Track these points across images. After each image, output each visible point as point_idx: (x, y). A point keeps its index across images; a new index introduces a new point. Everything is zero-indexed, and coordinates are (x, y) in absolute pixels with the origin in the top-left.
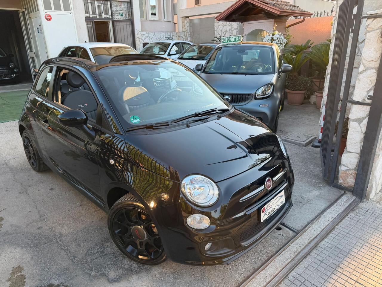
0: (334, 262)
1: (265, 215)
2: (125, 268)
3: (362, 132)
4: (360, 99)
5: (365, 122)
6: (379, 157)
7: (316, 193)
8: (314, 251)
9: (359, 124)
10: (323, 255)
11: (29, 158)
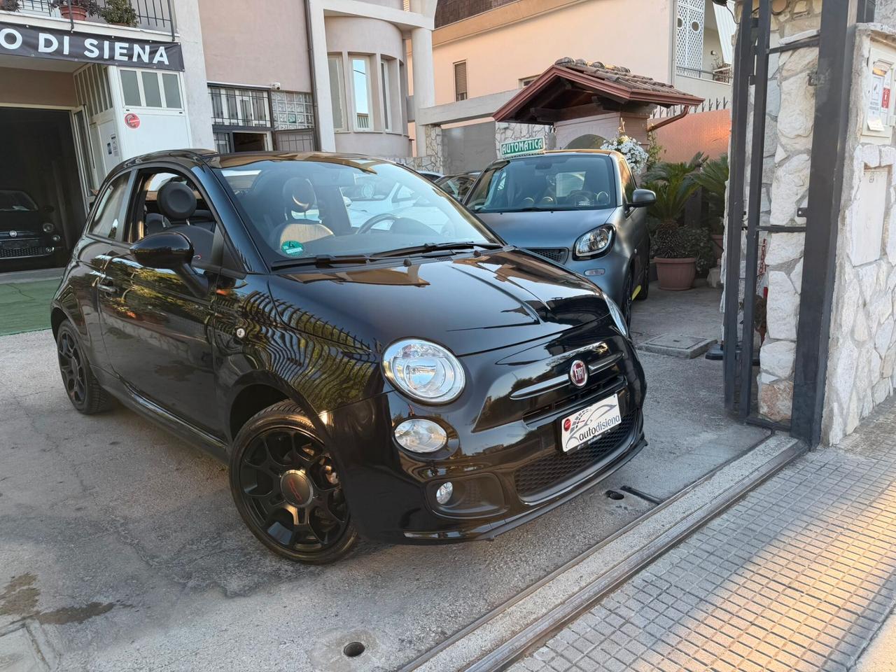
0: (741, 553)
1: (571, 438)
2: (265, 574)
3: (796, 292)
4: (783, 220)
5: (799, 267)
6: (839, 344)
7: (708, 436)
8: (695, 536)
9: (788, 274)
10: (715, 542)
11: (69, 385)
